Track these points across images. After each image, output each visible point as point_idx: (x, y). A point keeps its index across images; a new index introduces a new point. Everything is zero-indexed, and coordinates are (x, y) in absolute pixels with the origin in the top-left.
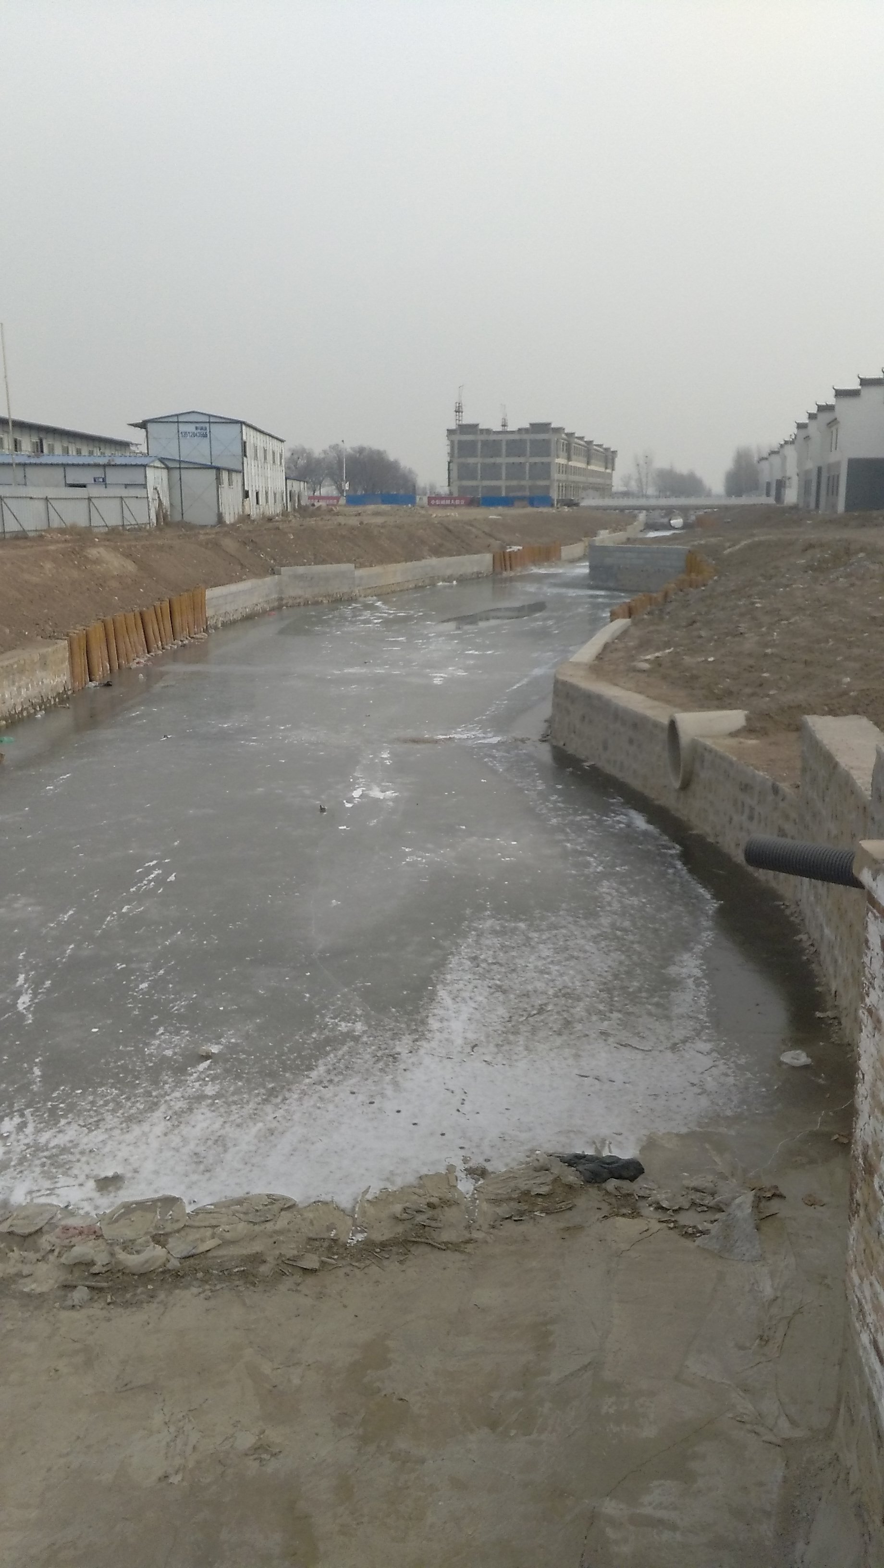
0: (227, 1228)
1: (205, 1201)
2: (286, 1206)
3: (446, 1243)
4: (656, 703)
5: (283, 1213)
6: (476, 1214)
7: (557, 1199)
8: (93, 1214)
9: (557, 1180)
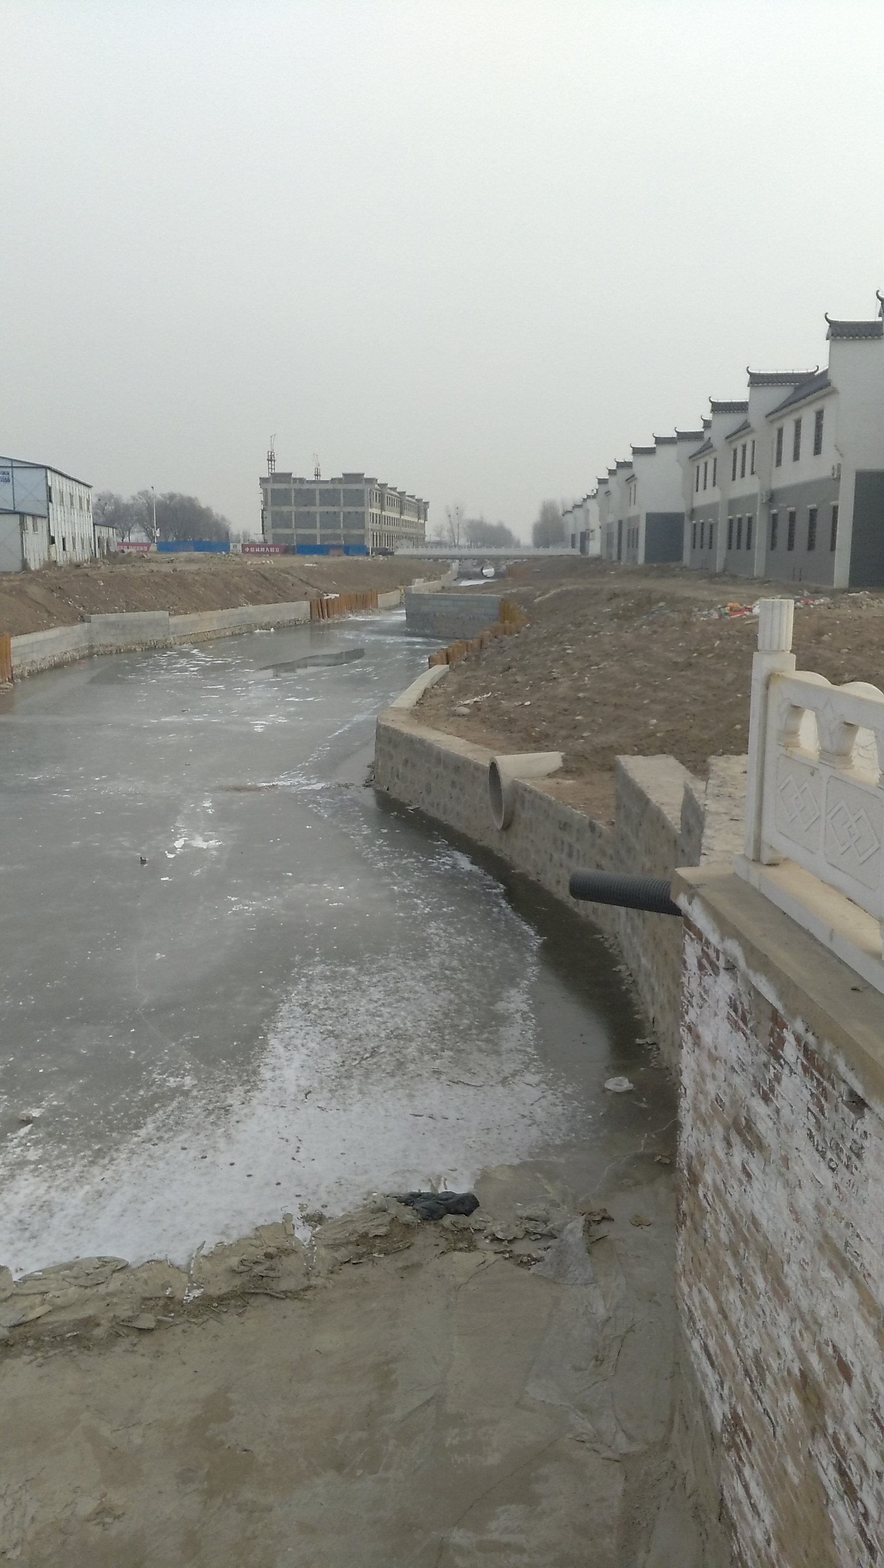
0: (57, 1293)
1: (32, 1268)
2: (119, 1268)
3: (285, 1292)
4: (477, 746)
5: (115, 1275)
6: (315, 1261)
7: (395, 1239)
9: (394, 1220)
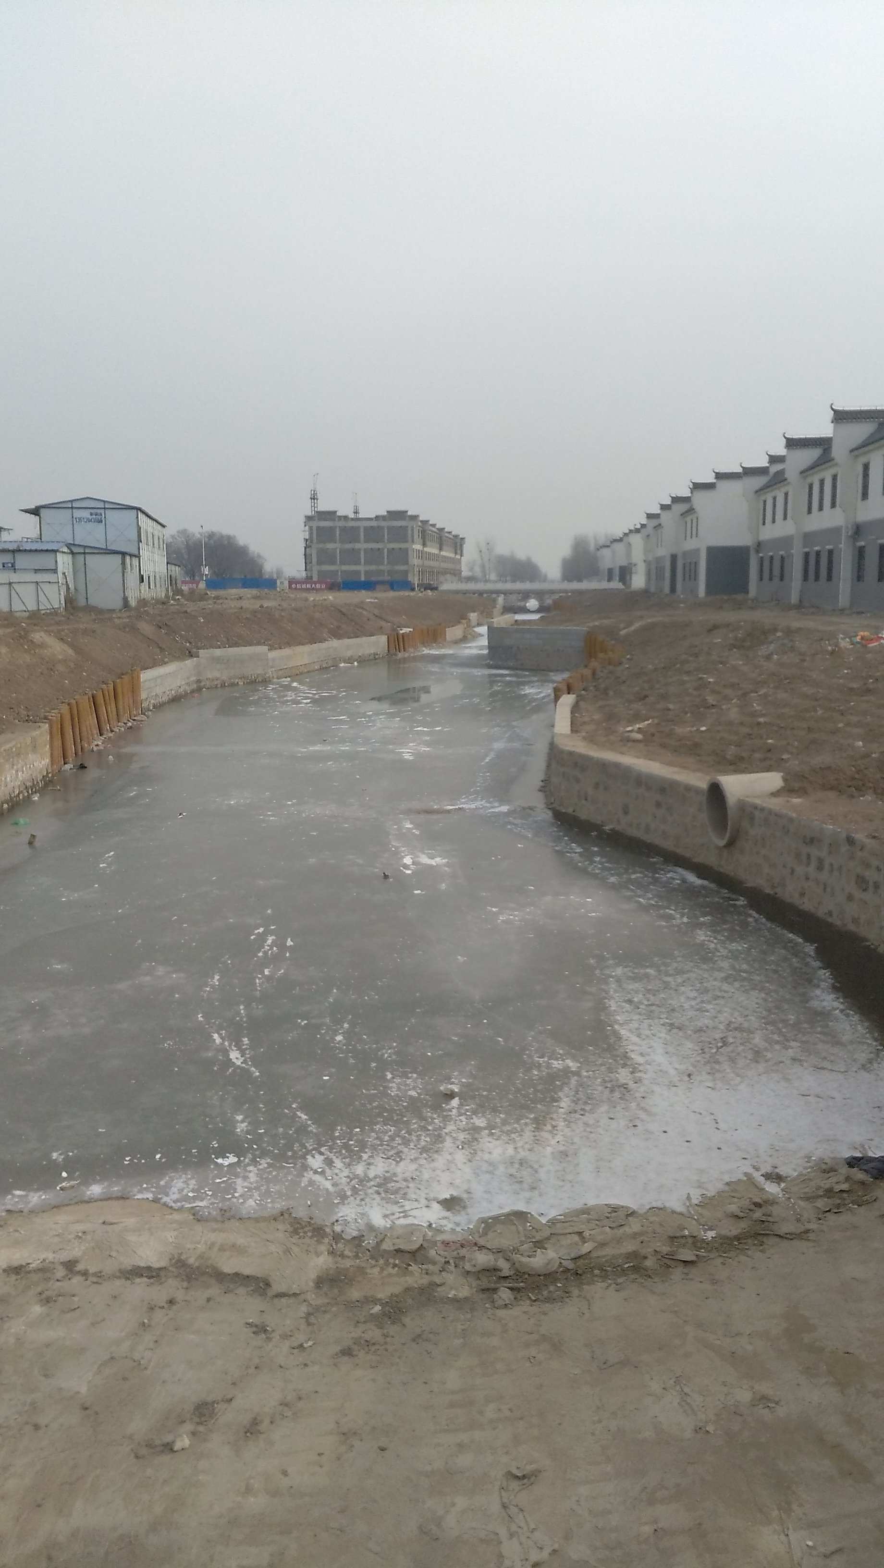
0: (592, 1233)
1: (553, 1213)
2: (628, 1213)
4: (684, 770)
5: (630, 1218)
6: (798, 1210)
7: (859, 1194)
8: (458, 1229)
9: (848, 1179)
